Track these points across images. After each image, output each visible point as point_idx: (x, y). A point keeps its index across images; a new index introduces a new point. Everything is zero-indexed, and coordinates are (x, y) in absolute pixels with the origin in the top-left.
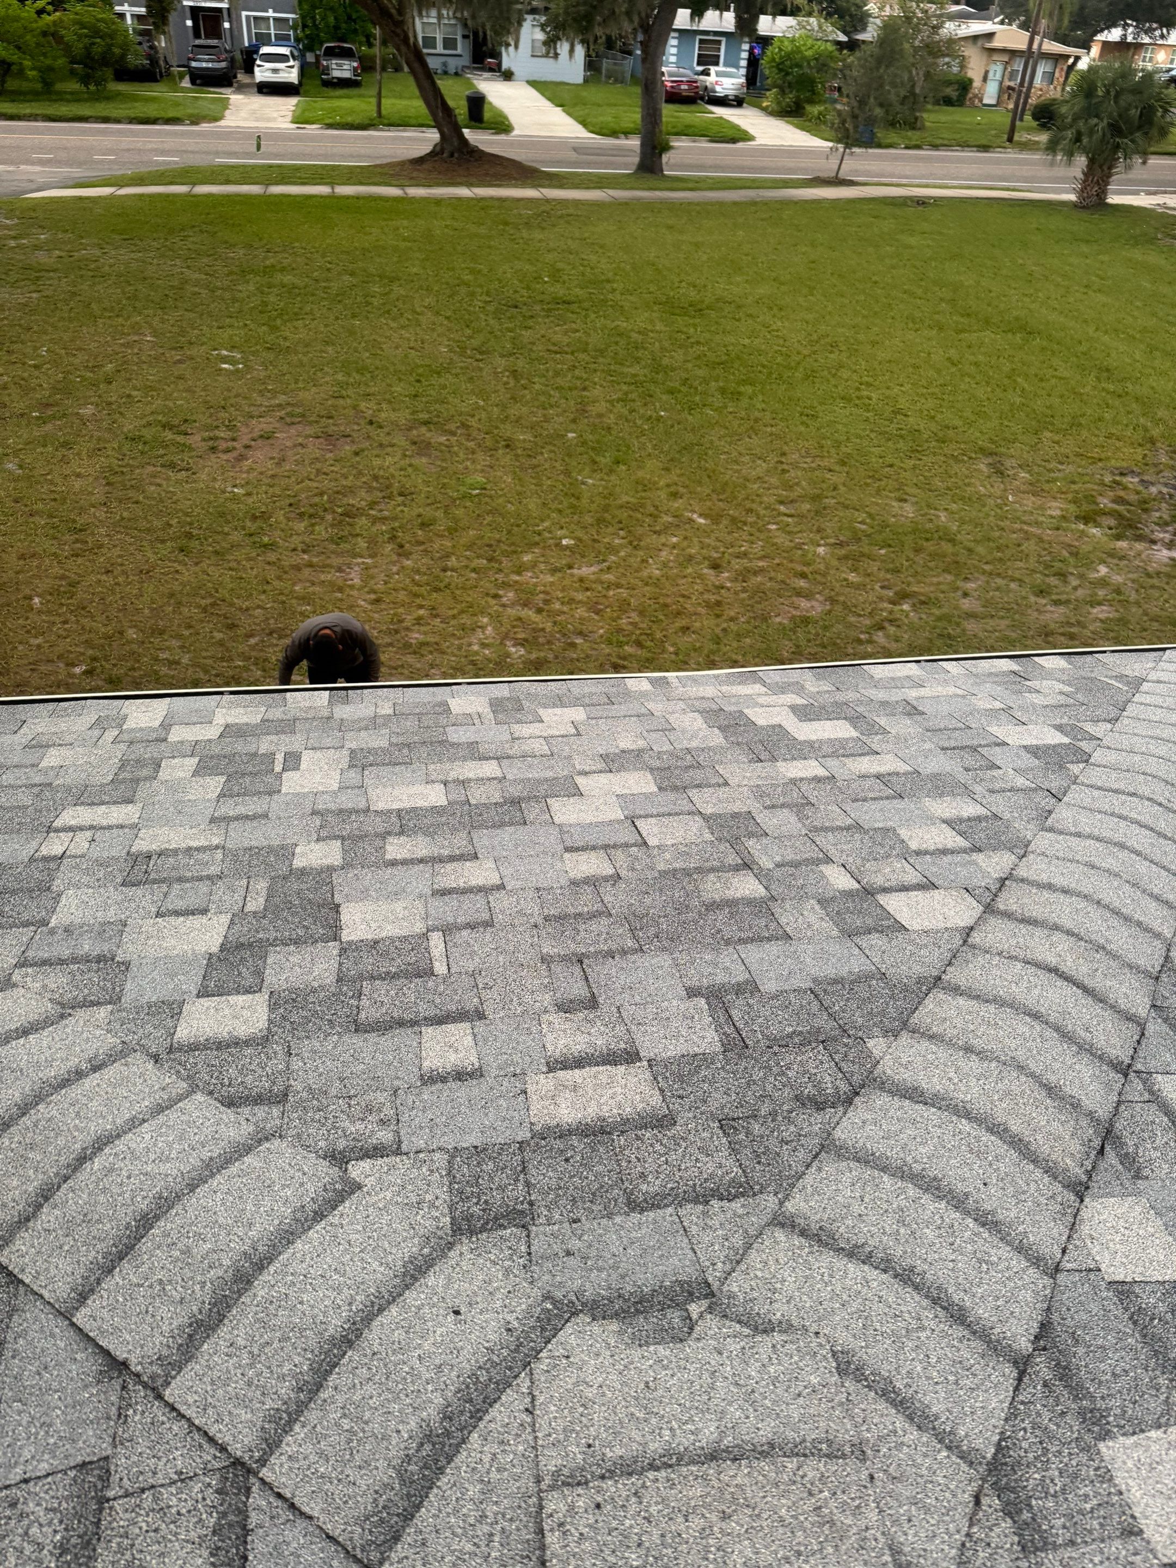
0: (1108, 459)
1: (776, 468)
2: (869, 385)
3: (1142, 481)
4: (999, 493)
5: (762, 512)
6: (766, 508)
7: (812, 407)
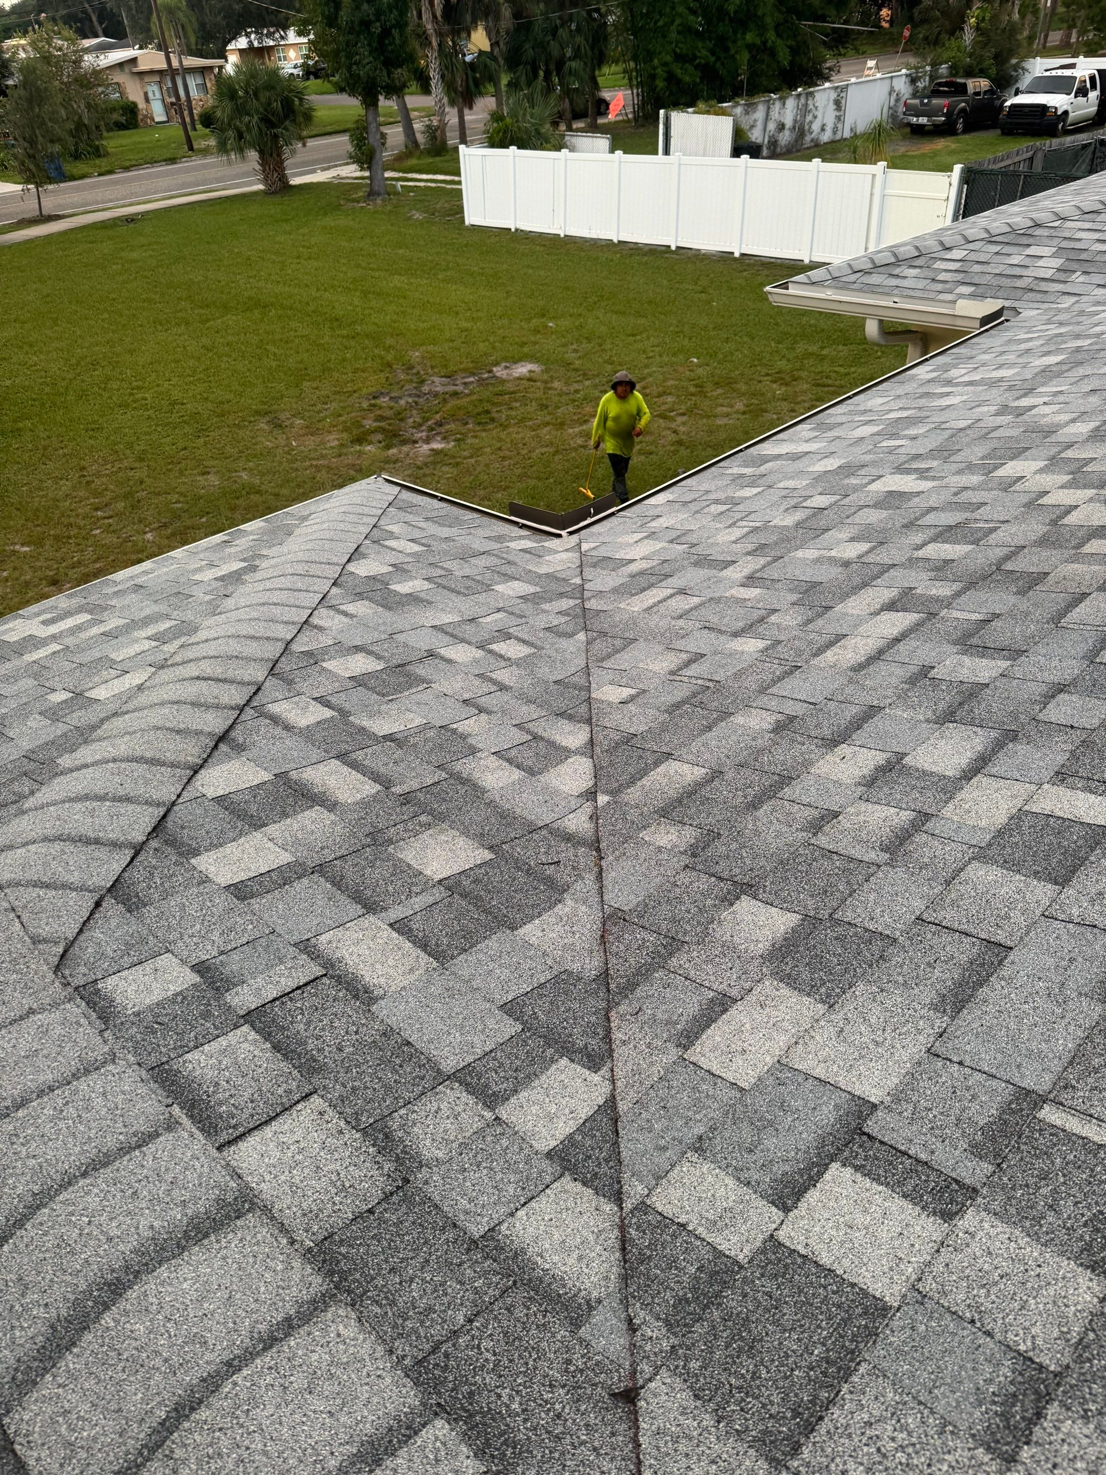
0: (360, 389)
1: (80, 483)
2: (139, 388)
3: (391, 398)
4: (283, 443)
5: (82, 523)
6: (84, 519)
7: (95, 422)
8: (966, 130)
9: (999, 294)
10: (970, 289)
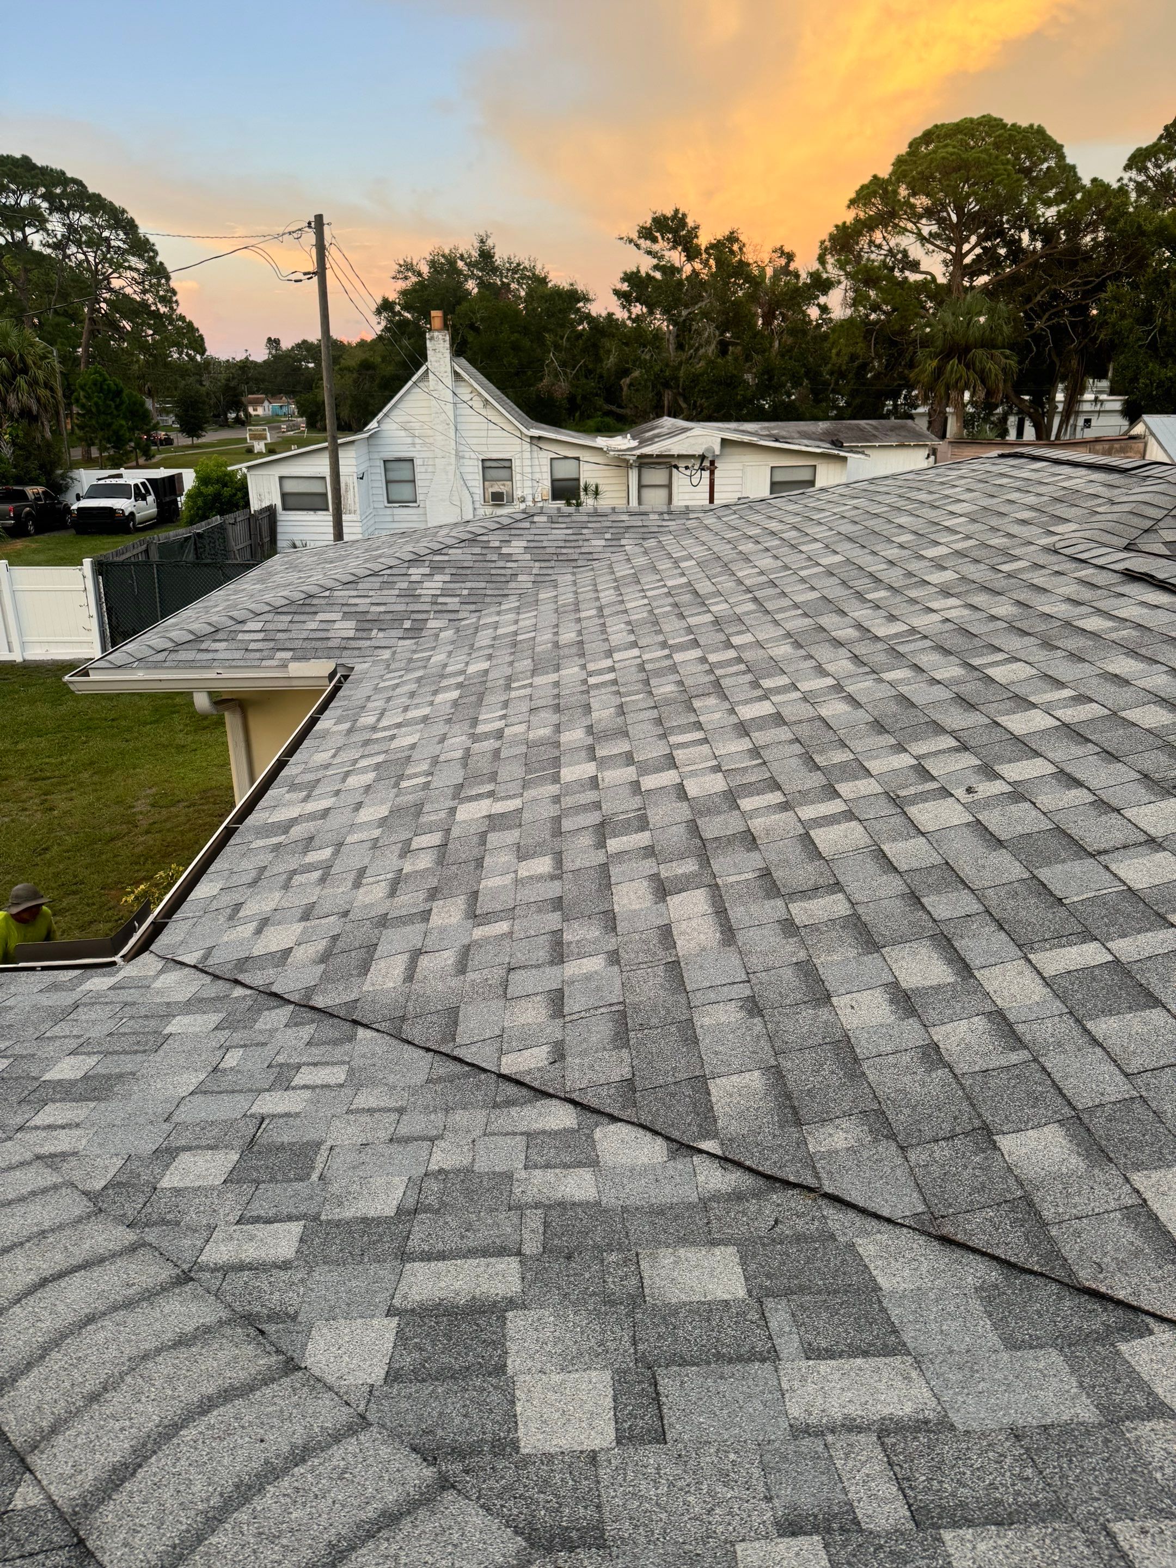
8: (39, 531)
9: (320, 654)
10: (289, 655)
